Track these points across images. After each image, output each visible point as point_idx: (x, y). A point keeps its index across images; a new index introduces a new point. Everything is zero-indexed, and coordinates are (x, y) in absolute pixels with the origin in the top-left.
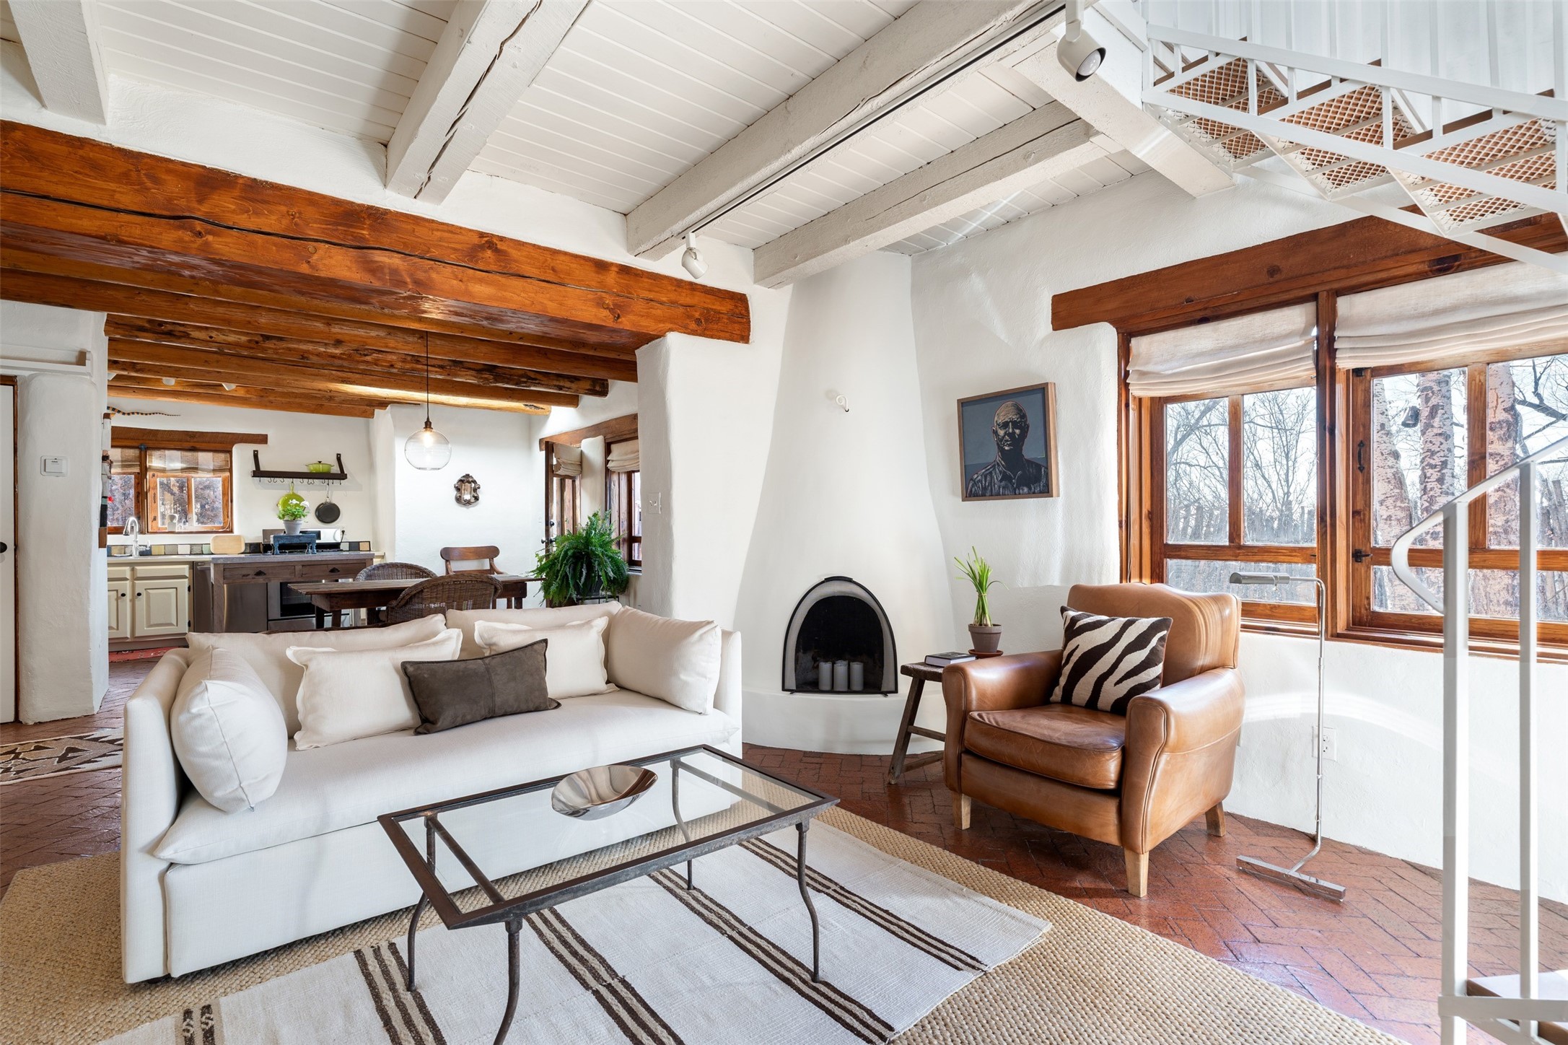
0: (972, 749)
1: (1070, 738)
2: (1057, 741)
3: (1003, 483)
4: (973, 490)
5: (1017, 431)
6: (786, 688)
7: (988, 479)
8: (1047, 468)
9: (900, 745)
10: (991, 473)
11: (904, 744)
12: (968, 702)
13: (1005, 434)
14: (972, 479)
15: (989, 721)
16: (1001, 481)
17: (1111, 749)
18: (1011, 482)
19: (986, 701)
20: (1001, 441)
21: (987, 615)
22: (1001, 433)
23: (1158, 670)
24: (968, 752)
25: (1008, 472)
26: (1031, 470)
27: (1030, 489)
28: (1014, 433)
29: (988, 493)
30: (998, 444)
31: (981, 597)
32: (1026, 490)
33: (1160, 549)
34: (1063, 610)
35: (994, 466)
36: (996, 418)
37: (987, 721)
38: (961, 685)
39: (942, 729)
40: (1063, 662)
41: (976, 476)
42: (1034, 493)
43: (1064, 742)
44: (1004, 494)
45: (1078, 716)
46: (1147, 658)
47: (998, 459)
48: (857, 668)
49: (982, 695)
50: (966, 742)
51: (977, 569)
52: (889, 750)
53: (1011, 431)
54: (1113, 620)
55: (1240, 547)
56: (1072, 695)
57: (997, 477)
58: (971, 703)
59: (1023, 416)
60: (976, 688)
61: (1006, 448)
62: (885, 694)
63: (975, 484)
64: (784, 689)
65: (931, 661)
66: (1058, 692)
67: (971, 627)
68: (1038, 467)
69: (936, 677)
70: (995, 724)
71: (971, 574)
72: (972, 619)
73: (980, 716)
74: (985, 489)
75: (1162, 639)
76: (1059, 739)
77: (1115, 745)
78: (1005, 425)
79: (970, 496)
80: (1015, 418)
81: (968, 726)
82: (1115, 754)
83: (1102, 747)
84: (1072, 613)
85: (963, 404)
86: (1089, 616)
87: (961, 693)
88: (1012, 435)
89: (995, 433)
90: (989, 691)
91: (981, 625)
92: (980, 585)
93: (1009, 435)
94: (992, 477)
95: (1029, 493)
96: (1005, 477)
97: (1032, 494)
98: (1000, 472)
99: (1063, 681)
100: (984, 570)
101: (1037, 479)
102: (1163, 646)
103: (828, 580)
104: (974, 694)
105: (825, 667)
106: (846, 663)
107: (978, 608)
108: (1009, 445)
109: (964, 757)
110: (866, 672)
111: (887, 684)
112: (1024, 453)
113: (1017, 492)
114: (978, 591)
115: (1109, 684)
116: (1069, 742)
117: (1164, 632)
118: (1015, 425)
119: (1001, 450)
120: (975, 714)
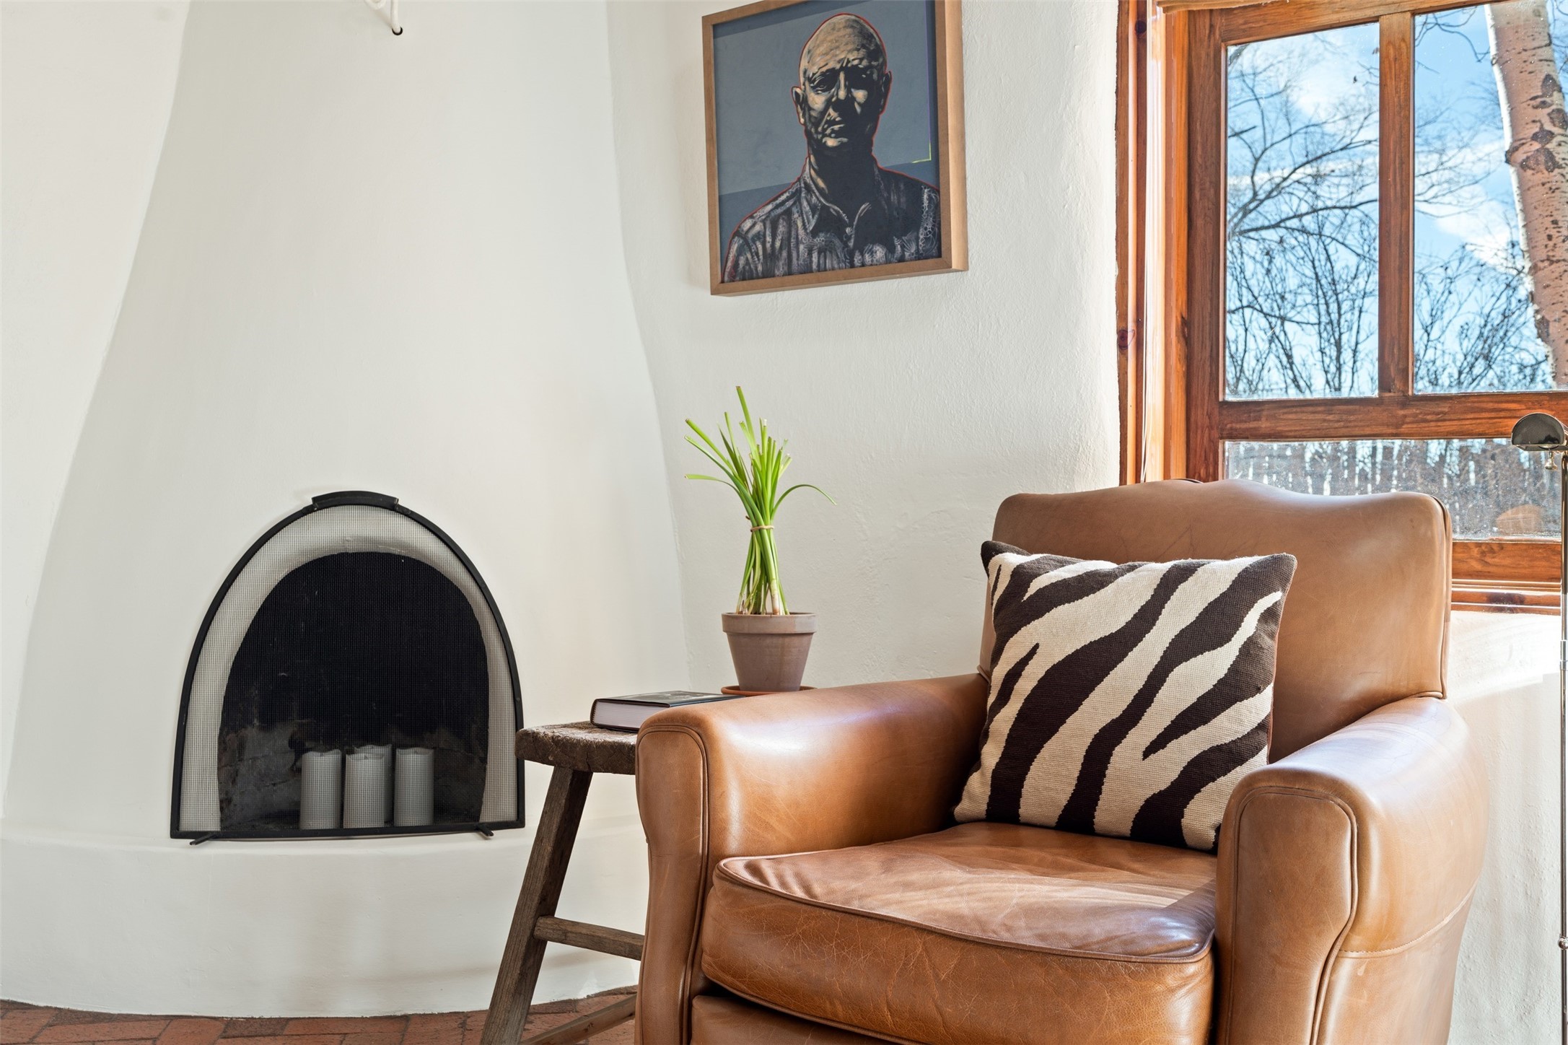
0: (726, 981)
1: (1043, 925)
2: (1005, 937)
3: (820, 239)
4: (742, 261)
5: (860, 95)
6: (186, 825)
7: (781, 229)
8: (936, 190)
9: (510, 982)
10: (788, 213)
11: (523, 975)
12: (715, 829)
13: (829, 103)
14: (737, 233)
15: (783, 884)
16: (814, 233)
17: (1176, 953)
18: (840, 233)
19: (773, 821)
20: (816, 125)
21: (775, 585)
22: (817, 101)
23: (1259, 707)
24: (713, 991)
25: (834, 208)
26: (894, 198)
27: (890, 249)
28: (850, 99)
29: (781, 267)
30: (808, 133)
31: (758, 532)
32: (880, 252)
33: (1210, 416)
34: (988, 552)
35: (798, 191)
36: (804, 64)
37: (775, 886)
38: (693, 775)
39: (634, 921)
40: (991, 699)
41: (748, 224)
42: (902, 260)
43: (1026, 938)
44: (821, 269)
45: (1047, 856)
46: (1234, 670)
47: (809, 173)
48: (415, 762)
49: (760, 806)
50: (706, 958)
51: (748, 452)
52: (478, 997)
53: (842, 94)
54: (1132, 568)
55: (1410, 401)
56: (1019, 795)
57: (804, 221)
58: (724, 830)
59: (875, 51)
60: (744, 782)
61: (831, 142)
62: (487, 830)
63: (747, 245)
64: (177, 832)
65: (608, 715)
66: (978, 788)
67: (730, 622)
68: (914, 188)
69: (620, 760)
70: (799, 893)
71: (732, 470)
72: (733, 601)
73: (754, 869)
74: (771, 257)
75: (1269, 615)
76: (1009, 929)
77: (1184, 936)
78: (827, 80)
79: (732, 279)
80: (854, 58)
81: (714, 906)
82: (1191, 969)
83: (1149, 945)
84: (1012, 559)
85: (717, 27)
86: (1062, 564)
87: (692, 799)
88: (844, 107)
89: (802, 102)
90: (782, 792)
91: (756, 611)
92: (757, 504)
93: (840, 106)
94: (790, 224)
95: (888, 262)
96: (827, 223)
97: (897, 264)
98: (814, 209)
99: (991, 754)
100: (769, 457)
101: (910, 222)
102: (1272, 636)
103: (324, 502)
104: (734, 807)
105: (321, 764)
106: (384, 751)
107: (751, 563)
108: (838, 134)
109: (702, 1009)
110: (440, 774)
111: (497, 803)
112: (875, 153)
113: (857, 259)
114: (752, 517)
115: (1126, 753)
116: (1042, 937)
117: (1276, 597)
118: (855, 76)
119: (816, 147)
120: (737, 866)
